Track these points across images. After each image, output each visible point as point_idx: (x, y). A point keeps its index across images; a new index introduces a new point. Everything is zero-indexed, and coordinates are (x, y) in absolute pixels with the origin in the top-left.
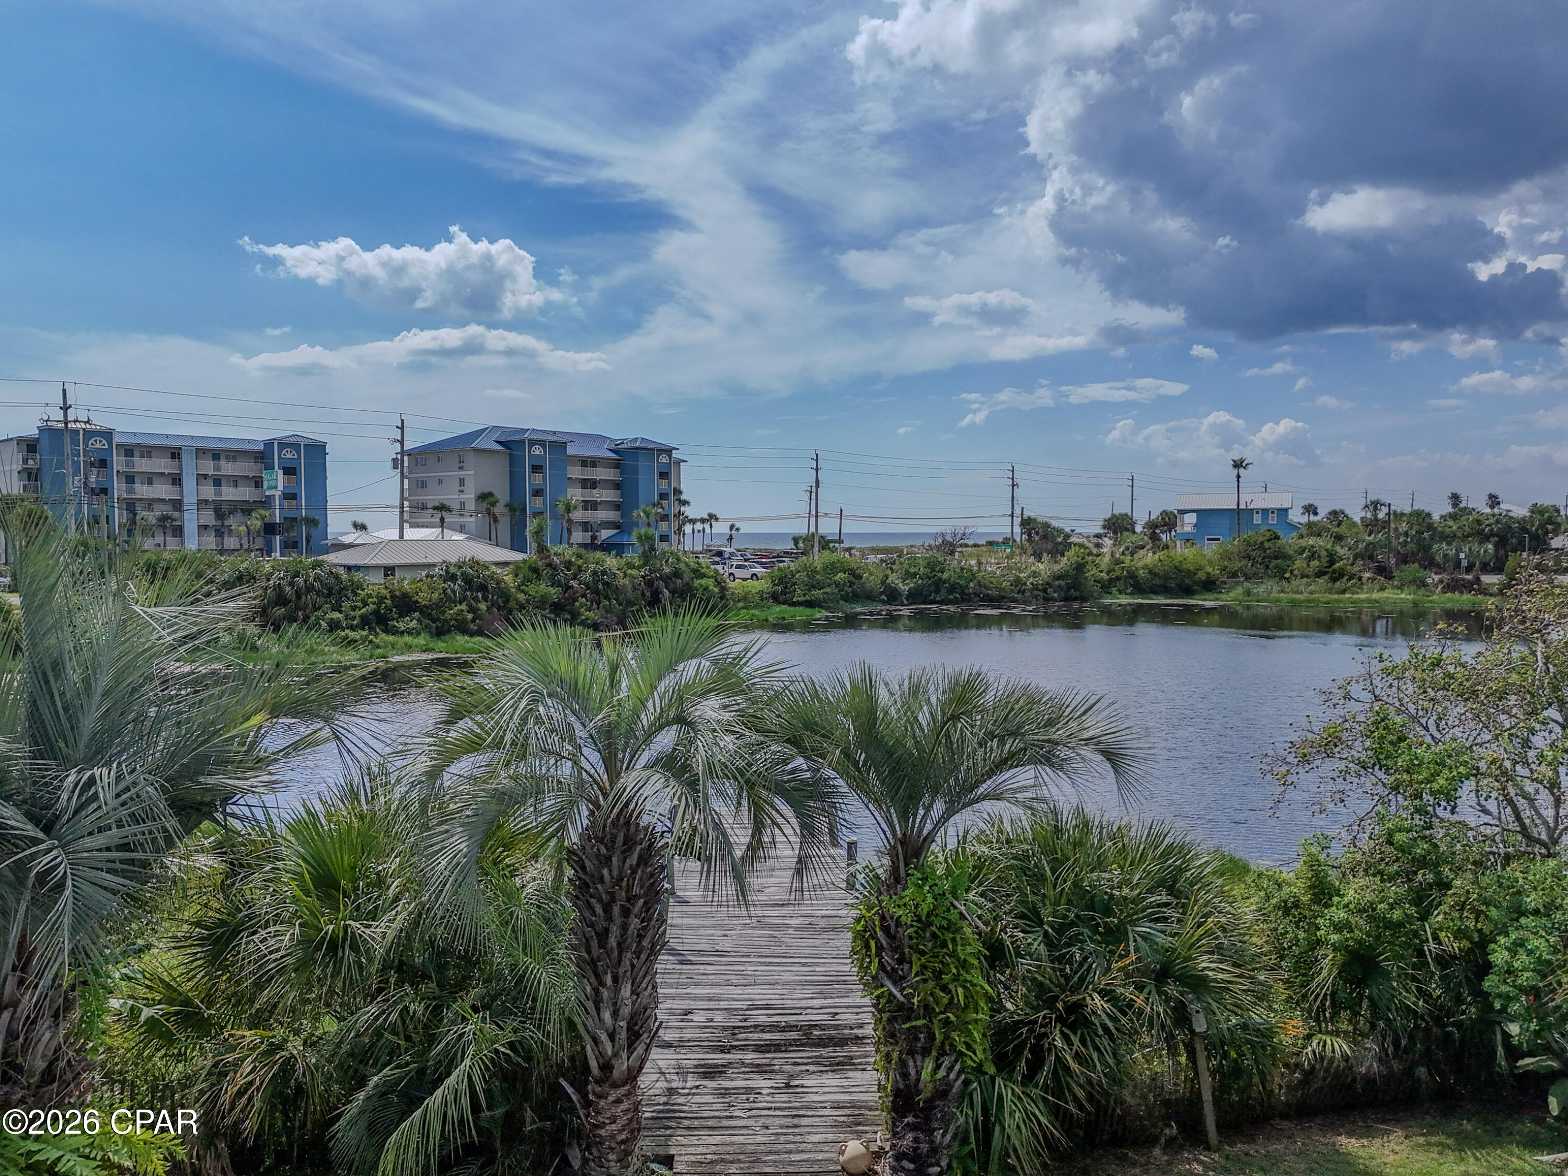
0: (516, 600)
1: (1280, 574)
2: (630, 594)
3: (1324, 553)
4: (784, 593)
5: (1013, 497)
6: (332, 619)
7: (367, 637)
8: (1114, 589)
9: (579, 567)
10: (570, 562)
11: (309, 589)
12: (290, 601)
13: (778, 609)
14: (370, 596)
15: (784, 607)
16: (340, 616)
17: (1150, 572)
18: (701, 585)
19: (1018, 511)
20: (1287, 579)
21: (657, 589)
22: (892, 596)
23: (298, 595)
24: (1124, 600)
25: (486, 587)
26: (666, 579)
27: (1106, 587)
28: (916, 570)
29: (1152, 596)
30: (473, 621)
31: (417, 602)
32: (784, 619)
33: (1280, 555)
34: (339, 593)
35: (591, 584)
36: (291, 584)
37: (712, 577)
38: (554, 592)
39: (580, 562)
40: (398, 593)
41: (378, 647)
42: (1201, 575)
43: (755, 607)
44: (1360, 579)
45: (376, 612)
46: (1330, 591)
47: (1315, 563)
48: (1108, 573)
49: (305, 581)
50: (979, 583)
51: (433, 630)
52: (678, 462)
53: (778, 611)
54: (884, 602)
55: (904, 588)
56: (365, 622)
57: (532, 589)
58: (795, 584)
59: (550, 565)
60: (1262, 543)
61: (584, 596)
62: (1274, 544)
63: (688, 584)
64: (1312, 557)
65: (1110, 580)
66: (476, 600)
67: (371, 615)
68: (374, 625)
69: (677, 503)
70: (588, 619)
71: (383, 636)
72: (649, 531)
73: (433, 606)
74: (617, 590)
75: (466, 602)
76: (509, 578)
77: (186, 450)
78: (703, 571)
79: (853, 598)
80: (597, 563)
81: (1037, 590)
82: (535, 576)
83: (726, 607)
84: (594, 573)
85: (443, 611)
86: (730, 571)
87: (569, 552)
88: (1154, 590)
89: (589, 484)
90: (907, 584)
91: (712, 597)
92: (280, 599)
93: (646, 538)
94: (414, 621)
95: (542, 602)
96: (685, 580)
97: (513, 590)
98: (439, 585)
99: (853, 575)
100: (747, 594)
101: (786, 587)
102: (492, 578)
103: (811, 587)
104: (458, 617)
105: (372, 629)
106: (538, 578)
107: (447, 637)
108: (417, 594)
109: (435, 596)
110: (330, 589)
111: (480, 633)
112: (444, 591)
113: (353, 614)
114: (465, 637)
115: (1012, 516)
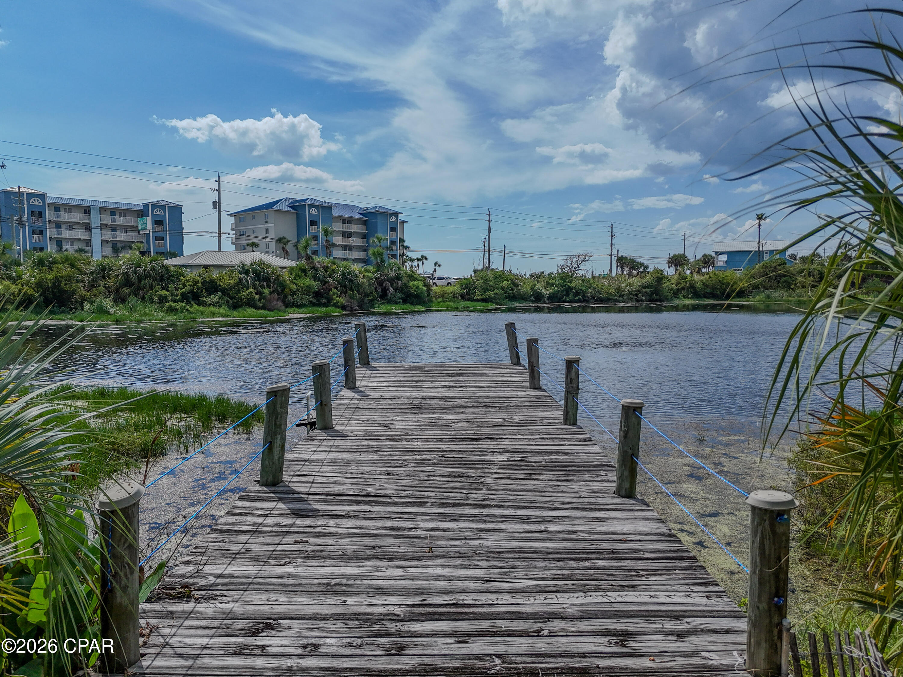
0: (291, 290)
1: (788, 286)
2: (368, 290)
3: (817, 273)
4: (468, 294)
5: (612, 244)
6: (161, 295)
7: (185, 307)
8: (680, 296)
9: (333, 270)
10: (327, 267)
11: (148, 276)
12: (133, 284)
14: (188, 281)
15: (468, 302)
16: (167, 293)
17: (703, 284)
18: (414, 285)
19: (615, 252)
20: (792, 289)
21: (385, 286)
22: (538, 297)
23: (140, 279)
24: (687, 302)
25: (269, 279)
26: (391, 281)
27: (676, 294)
28: (554, 281)
29: (705, 299)
30: (260, 300)
31: (220, 285)
32: (468, 307)
33: (787, 274)
34: (168, 279)
35: (341, 281)
36: (135, 272)
37: (421, 280)
38: (315, 285)
39: (334, 267)
40: (208, 280)
41: (193, 313)
42: (736, 287)
43: (450, 301)
45: (191, 292)
47: (811, 278)
48: (677, 285)
49: (144, 271)
50: (595, 289)
51: (231, 304)
52: (403, 222)
53: (464, 304)
54: (533, 302)
55: (546, 292)
56: (184, 297)
57: (300, 282)
58: (475, 288)
59: (313, 268)
60: (775, 267)
61: (336, 288)
62: (783, 267)
63: (405, 284)
64: (808, 274)
65: (678, 289)
66: (262, 287)
67: (188, 293)
68: (190, 300)
69: (401, 248)
70: (338, 302)
71: (196, 306)
72: (381, 250)
73: (231, 289)
74: (358, 285)
75: (255, 287)
76: (284, 274)
77: (94, 208)
78: (415, 276)
79: (513, 298)
80: (345, 267)
81: (631, 294)
82: (303, 274)
83: (431, 301)
84: (343, 274)
85: (238, 292)
86: (434, 281)
87: (327, 261)
88: (706, 296)
89: (347, 235)
90: (548, 290)
91: (422, 293)
92: (127, 282)
93: (378, 254)
94: (217, 297)
95: (307, 290)
96: (404, 282)
97: (288, 282)
98: (236, 275)
99: (514, 283)
100: (444, 293)
101: (469, 290)
102: (273, 273)
103: (486, 290)
104: (249, 297)
105: (188, 302)
106: (305, 275)
107: (240, 309)
108: (220, 280)
109: (232, 282)
110: (162, 277)
111: (264, 308)
112: (240, 280)
113: (176, 292)
114: (253, 310)
115: (611, 255)
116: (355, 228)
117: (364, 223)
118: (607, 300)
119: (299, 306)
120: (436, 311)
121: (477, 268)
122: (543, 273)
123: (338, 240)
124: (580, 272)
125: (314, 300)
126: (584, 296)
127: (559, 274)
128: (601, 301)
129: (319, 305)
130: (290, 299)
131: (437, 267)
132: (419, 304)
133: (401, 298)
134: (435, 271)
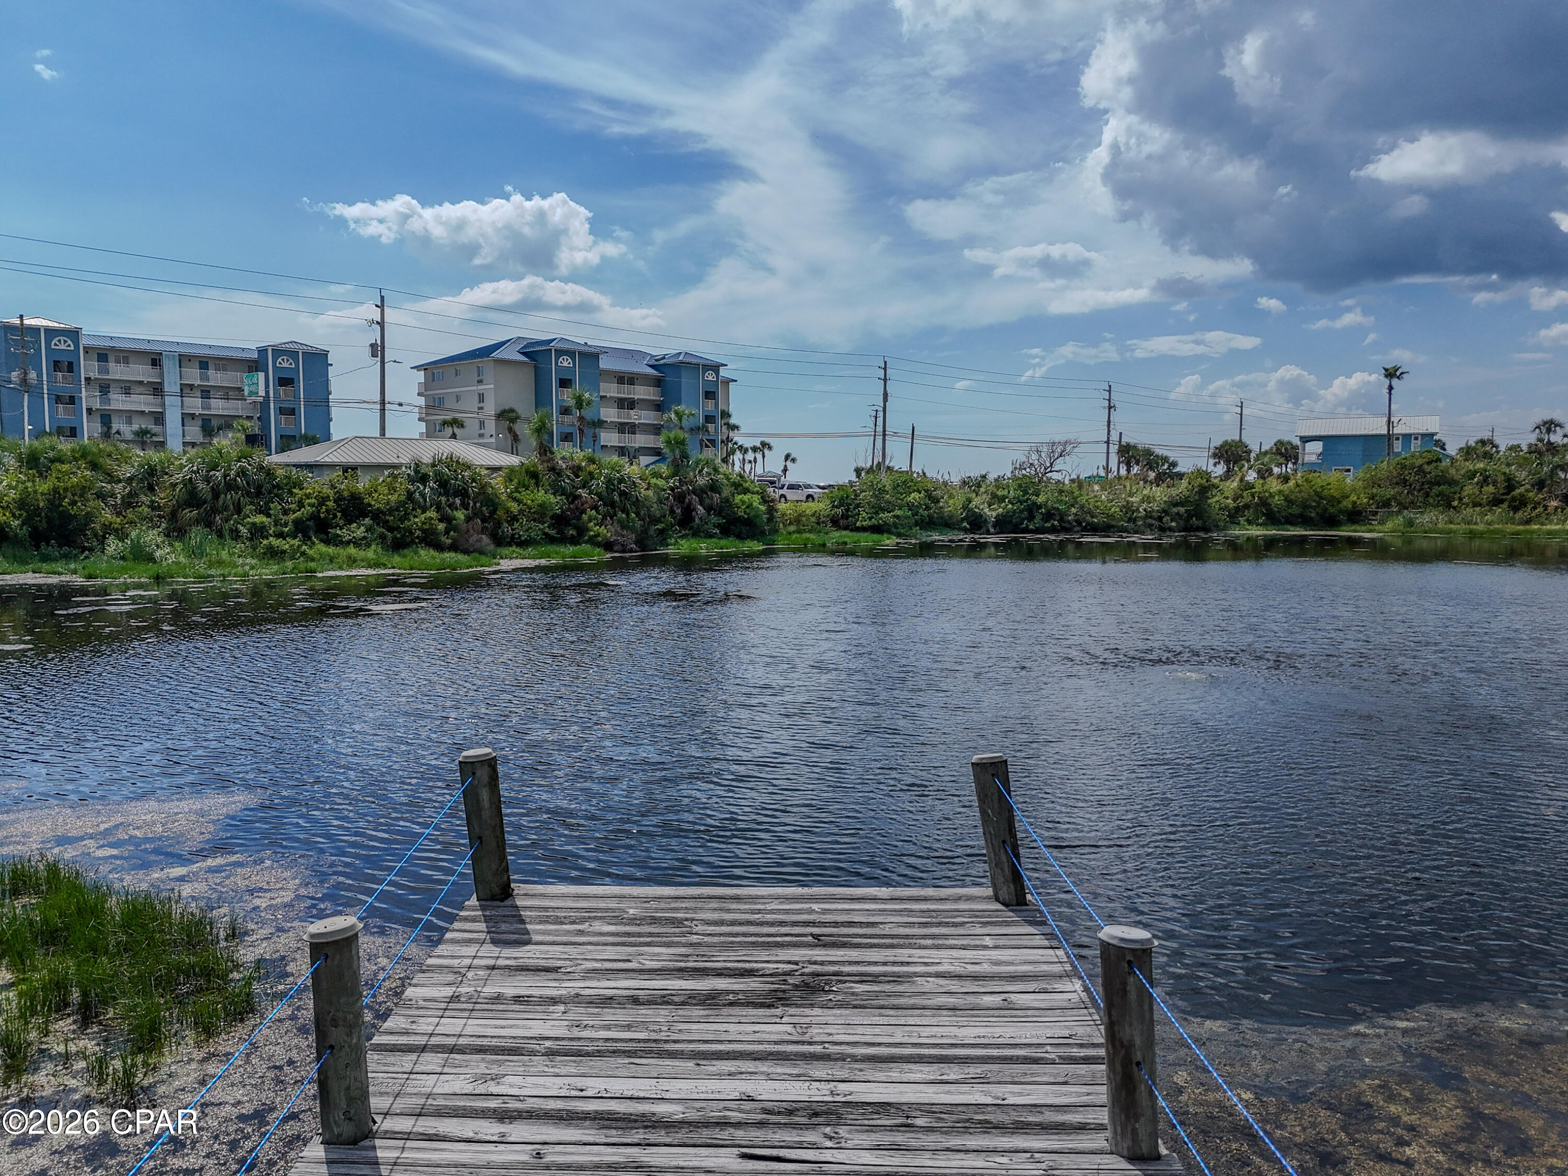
0: (508, 511)
1: (1447, 503)
2: (655, 510)
3: (1500, 478)
4: (845, 516)
5: (1109, 422)
6: (254, 524)
7: (299, 547)
8: (1243, 519)
9: (591, 473)
10: (579, 468)
11: (231, 486)
12: (205, 502)
13: (837, 534)
14: (308, 496)
15: (844, 533)
16: (266, 520)
17: (1286, 500)
18: (743, 502)
19: (1114, 437)
20: (1454, 508)
21: (690, 503)
22: (976, 523)
23: (216, 494)
24: (1256, 532)
25: (467, 491)
26: (700, 492)
27: (1234, 515)
28: (1005, 492)
29: (1289, 527)
30: (447, 532)
31: (370, 505)
32: (845, 543)
33: (1443, 480)
34: (270, 492)
35: (605, 494)
36: (207, 480)
37: (757, 493)
38: (555, 502)
39: (592, 467)
40: (346, 494)
41: (313, 560)
42: (1346, 504)
43: (810, 531)
44: (1546, 507)
45: (314, 517)
46: (1512, 521)
47: (1491, 489)
48: (1235, 500)
49: (225, 476)
50: (1082, 507)
51: (389, 542)
52: (727, 382)
53: (836, 536)
54: (966, 531)
55: (991, 514)
56: (301, 529)
57: (527, 497)
58: (858, 506)
59: (553, 469)
60: (1421, 466)
61: (595, 508)
62: (1436, 468)
63: (727, 500)
64: (1485, 481)
65: (1237, 509)
66: (452, 506)
67: (307, 520)
68: (311, 533)
69: (724, 428)
70: (598, 535)
71: (322, 548)
72: (681, 435)
73: (391, 511)
74: (637, 503)
75: (438, 509)
76: (497, 482)
77: (168, 356)
78: (746, 485)
79: (929, 524)
80: (613, 469)
81: (1151, 517)
82: (533, 481)
83: (775, 531)
84: (609, 481)
85: (406, 517)
86: (781, 492)
87: (579, 456)
88: (1290, 521)
89: (627, 404)
90: (994, 510)
91: (757, 516)
92: (192, 499)
93: (677, 443)
94: (363, 529)
95: (541, 513)
96: (724, 495)
97: (504, 497)
98: (402, 485)
99: (930, 497)
100: (800, 515)
101: (848, 510)
102: (474, 480)
103: (878, 509)
104: (425, 527)
105: (307, 538)
106: (537, 484)
107: (406, 551)
108: (370, 494)
109: (393, 498)
110: (259, 487)
111: (454, 548)
112: (410, 495)
113: (284, 518)
114: (432, 552)
115: (1108, 442)
116: (641, 392)
117: (658, 383)
118: (1106, 529)
119: (523, 544)
120: (783, 550)
121: (861, 464)
122: (984, 477)
123: (610, 414)
124: (1055, 476)
125: (553, 532)
126: (1061, 520)
127: (1014, 478)
128: (1094, 529)
129: (563, 540)
130: (506, 529)
131: (788, 463)
132: (752, 537)
133: (718, 526)
134: (785, 470)
